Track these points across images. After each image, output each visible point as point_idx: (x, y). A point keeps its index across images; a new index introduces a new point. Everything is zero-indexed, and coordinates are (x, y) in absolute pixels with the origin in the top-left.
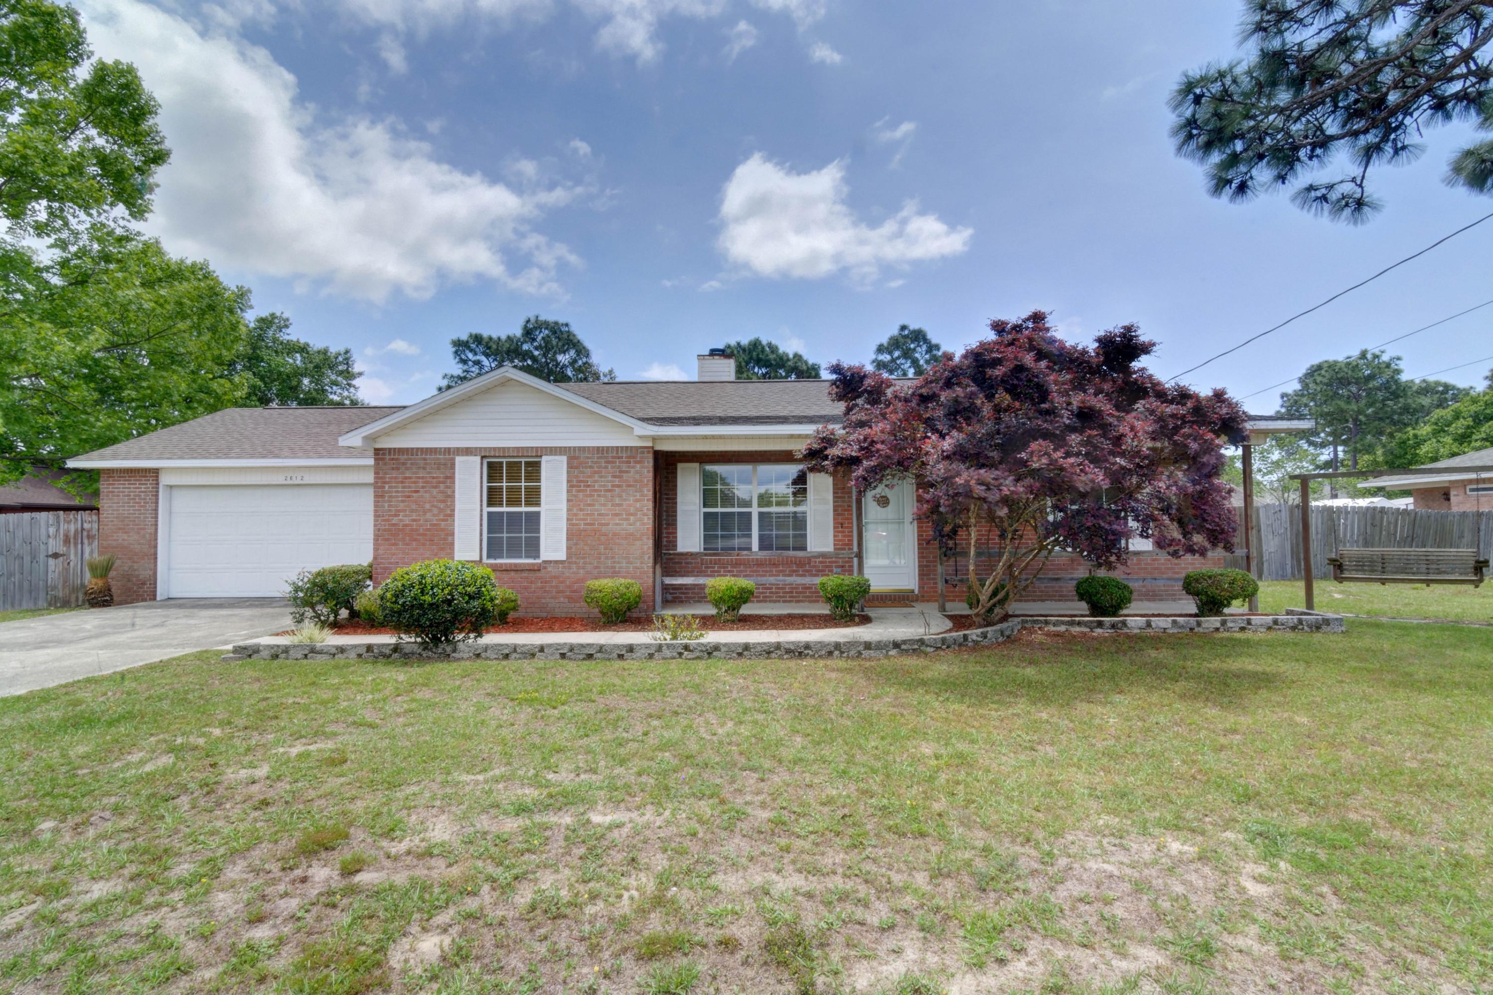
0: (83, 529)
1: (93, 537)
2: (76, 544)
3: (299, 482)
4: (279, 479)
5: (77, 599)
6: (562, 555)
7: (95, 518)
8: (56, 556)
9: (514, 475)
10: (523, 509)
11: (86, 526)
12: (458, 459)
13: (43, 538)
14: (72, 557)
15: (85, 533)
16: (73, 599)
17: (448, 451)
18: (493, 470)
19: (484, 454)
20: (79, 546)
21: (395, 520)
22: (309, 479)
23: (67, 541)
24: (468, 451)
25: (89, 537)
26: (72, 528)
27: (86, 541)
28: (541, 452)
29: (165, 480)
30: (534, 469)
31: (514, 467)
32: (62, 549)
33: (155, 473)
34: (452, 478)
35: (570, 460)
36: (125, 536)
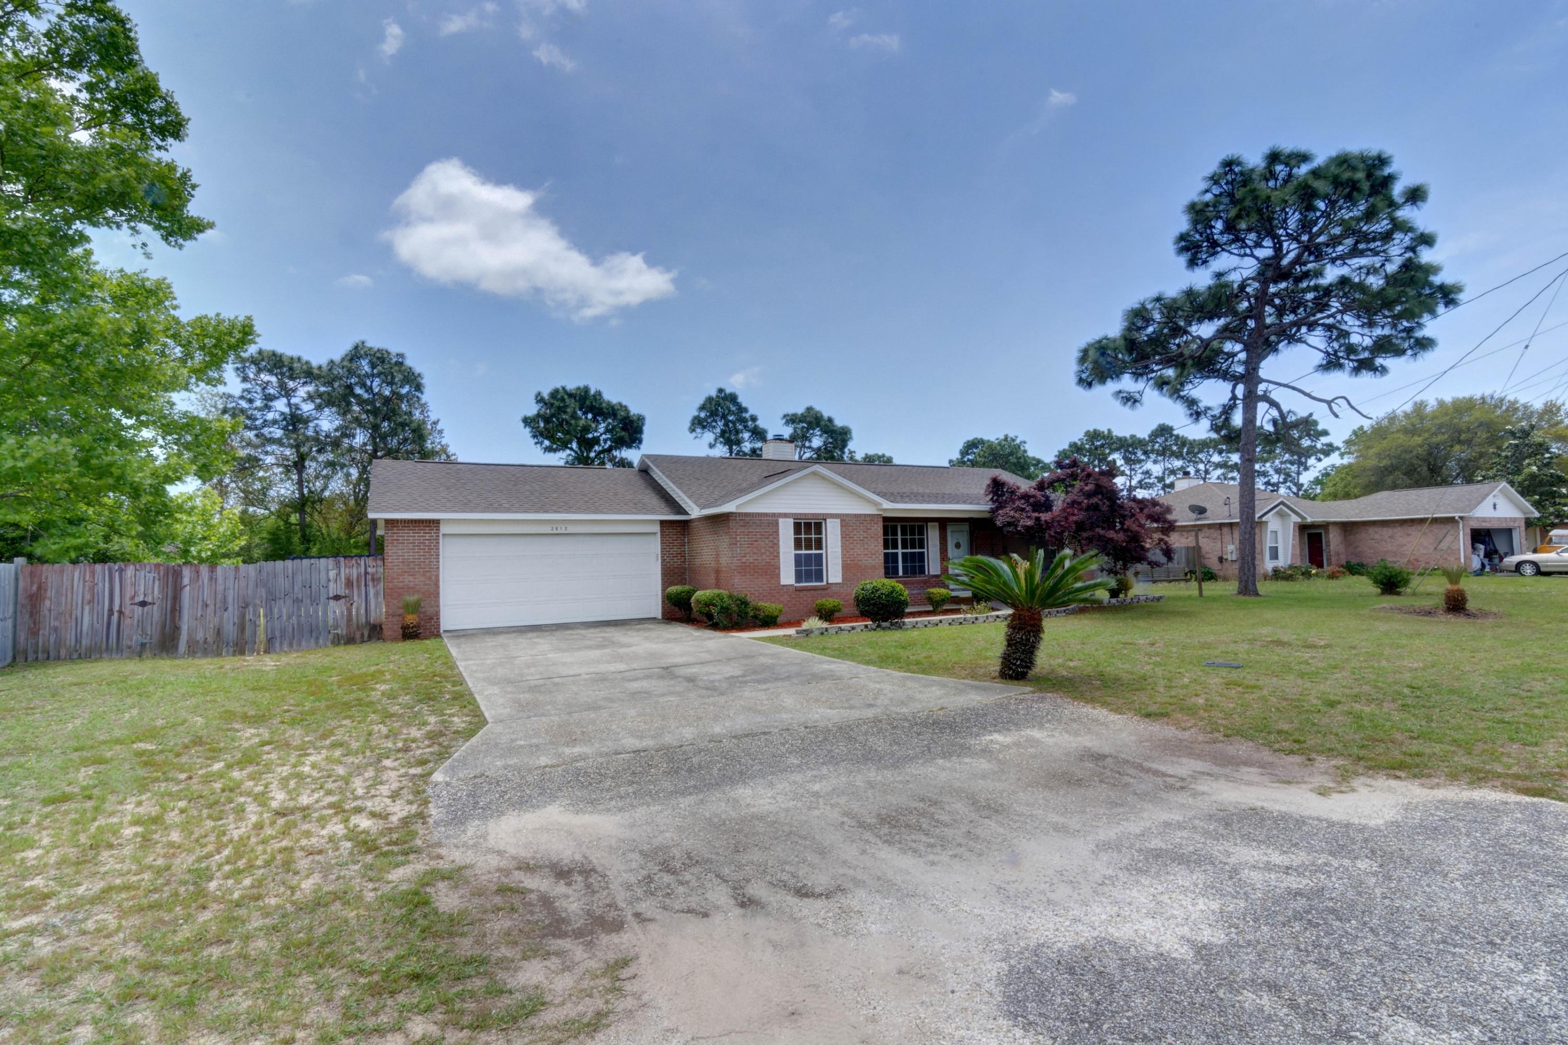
0: (366, 573)
1: (379, 580)
2: (359, 587)
3: (563, 531)
4: (547, 529)
5: (362, 635)
6: (839, 579)
7: (380, 563)
8: (337, 598)
9: (808, 531)
10: (814, 552)
11: (370, 570)
12: (781, 520)
13: (323, 582)
14: (356, 598)
15: (369, 577)
16: (358, 636)
17: (774, 515)
18: (797, 527)
19: (794, 516)
20: (363, 588)
21: (744, 560)
22: (571, 529)
23: (349, 583)
24: (785, 515)
25: (373, 580)
26: (355, 572)
27: (371, 584)
28: (825, 517)
29: (444, 529)
30: (818, 527)
31: (808, 525)
32: (341, 592)
33: (437, 522)
34: (777, 532)
35: (842, 521)
36: (411, 579)
